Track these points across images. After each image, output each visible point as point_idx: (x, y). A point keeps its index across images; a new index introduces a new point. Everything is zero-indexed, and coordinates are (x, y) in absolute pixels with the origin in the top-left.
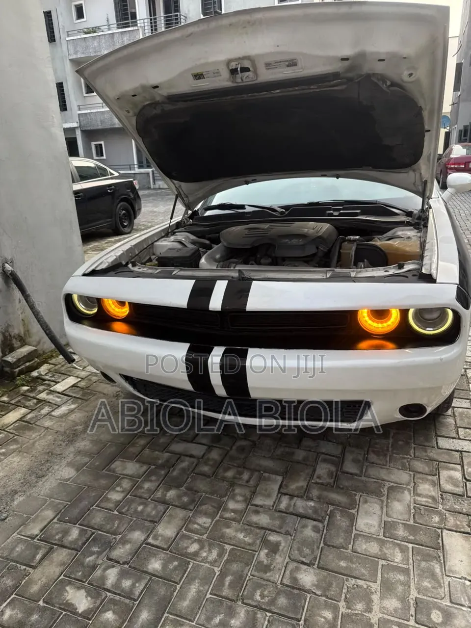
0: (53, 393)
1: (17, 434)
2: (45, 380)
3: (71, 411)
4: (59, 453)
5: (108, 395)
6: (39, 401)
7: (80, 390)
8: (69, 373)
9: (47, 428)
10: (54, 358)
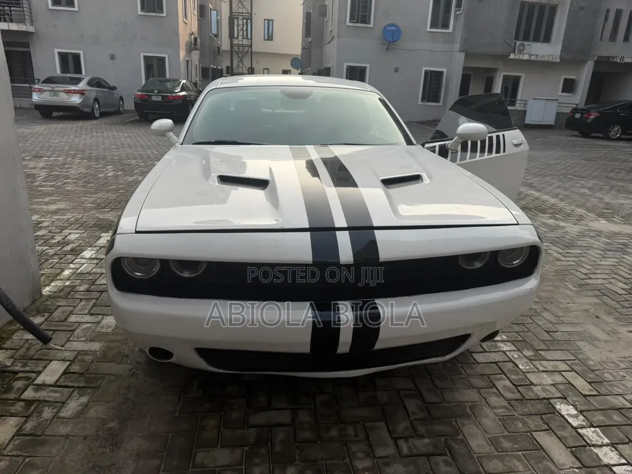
0: (44, 387)
1: (26, 454)
2: (16, 373)
3: (86, 406)
4: (108, 464)
5: (120, 375)
6: (29, 403)
7: (79, 377)
8: (45, 357)
9: (67, 436)
10: (7, 340)
